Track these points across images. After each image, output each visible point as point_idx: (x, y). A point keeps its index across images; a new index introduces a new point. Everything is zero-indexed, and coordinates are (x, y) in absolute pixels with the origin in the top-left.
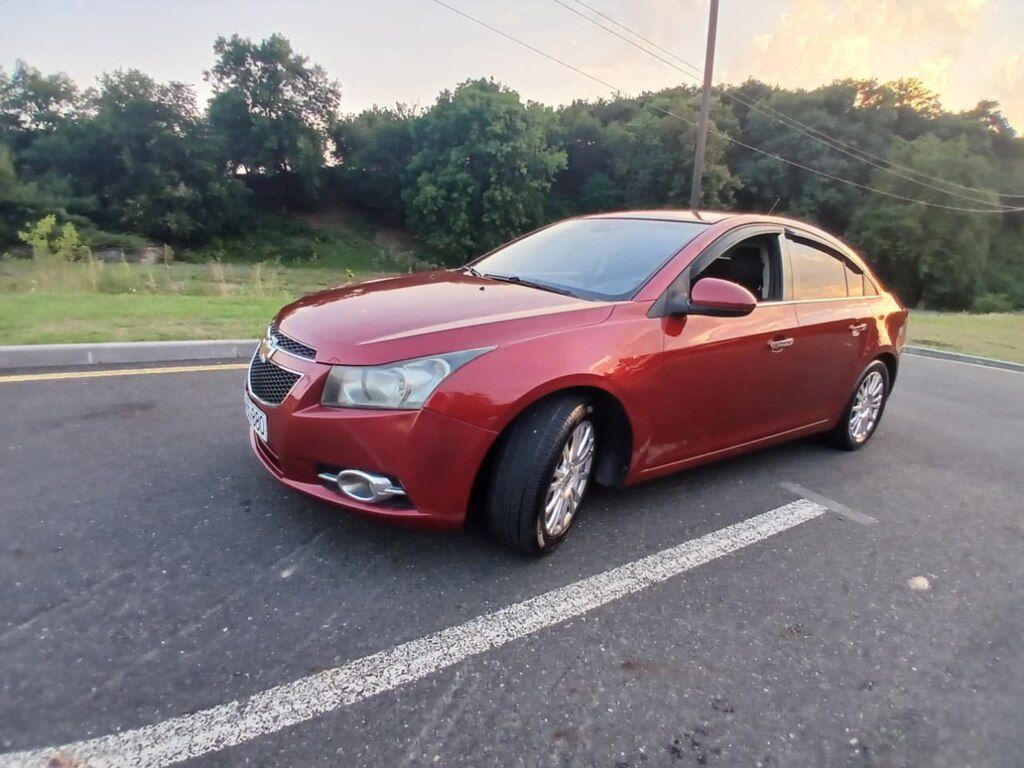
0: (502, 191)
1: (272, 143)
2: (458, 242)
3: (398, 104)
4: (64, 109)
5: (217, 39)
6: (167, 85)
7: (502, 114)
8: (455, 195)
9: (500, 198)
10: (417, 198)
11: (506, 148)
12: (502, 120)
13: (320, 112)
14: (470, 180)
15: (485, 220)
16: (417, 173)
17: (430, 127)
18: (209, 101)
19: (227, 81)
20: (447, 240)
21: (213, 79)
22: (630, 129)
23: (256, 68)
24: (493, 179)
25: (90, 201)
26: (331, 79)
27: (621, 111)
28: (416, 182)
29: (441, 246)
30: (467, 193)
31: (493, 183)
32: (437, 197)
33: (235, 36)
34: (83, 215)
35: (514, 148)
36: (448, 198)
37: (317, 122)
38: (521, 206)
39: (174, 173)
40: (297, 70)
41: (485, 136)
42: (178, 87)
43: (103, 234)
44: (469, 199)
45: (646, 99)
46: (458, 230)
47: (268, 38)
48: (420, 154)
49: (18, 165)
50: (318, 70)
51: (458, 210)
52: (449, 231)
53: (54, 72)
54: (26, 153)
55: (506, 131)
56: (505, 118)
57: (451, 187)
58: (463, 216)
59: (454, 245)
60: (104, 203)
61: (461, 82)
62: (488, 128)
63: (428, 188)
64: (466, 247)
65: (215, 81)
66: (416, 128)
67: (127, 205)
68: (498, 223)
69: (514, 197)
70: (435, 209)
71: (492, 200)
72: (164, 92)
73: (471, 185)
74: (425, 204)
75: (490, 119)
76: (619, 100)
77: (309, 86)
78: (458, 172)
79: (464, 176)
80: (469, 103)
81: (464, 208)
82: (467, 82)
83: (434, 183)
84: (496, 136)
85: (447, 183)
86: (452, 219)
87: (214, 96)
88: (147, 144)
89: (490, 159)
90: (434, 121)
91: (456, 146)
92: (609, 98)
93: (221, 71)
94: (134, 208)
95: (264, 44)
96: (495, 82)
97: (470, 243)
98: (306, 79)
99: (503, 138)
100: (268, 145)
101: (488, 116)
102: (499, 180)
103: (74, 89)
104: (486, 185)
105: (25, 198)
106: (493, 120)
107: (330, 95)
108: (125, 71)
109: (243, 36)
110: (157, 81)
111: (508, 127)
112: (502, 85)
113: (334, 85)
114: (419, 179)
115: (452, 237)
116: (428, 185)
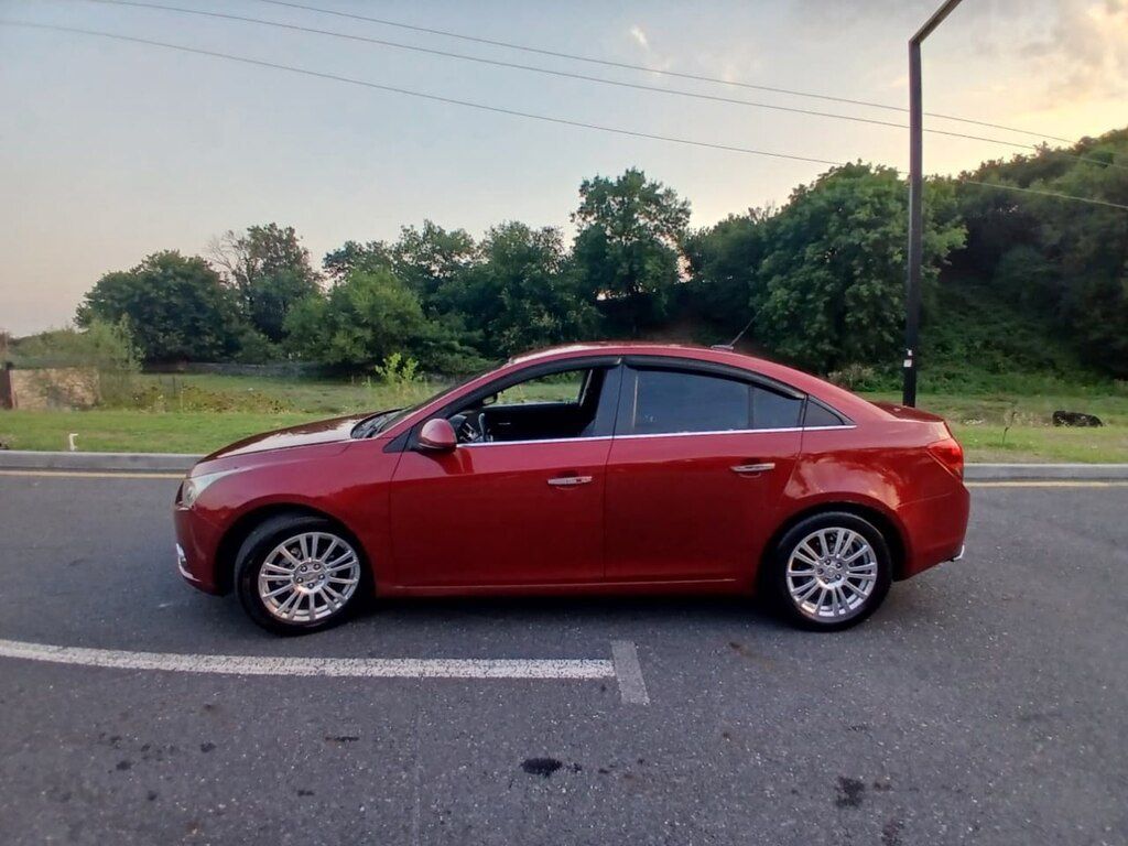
0: (869, 284)
1: (623, 270)
2: (813, 348)
3: (751, 210)
4: (464, 259)
5: (582, 183)
6: (540, 231)
7: (867, 199)
8: (810, 296)
9: (866, 293)
10: (766, 305)
11: (874, 235)
12: (869, 205)
13: (669, 231)
14: (829, 277)
15: (848, 320)
16: (768, 277)
17: (783, 227)
18: (574, 239)
19: (589, 219)
20: (799, 346)
21: (578, 219)
22: (1059, 187)
23: (614, 203)
24: (857, 273)
25: (477, 334)
26: (681, 198)
27: (1049, 165)
28: (766, 287)
29: (793, 354)
30: (825, 292)
31: (857, 277)
32: (788, 301)
33: (597, 178)
34: (470, 345)
35: (885, 234)
36: (802, 301)
37: (667, 241)
38: (896, 300)
39: (541, 306)
40: (651, 197)
41: (847, 225)
42: (549, 231)
43: (483, 361)
44: (827, 298)
45: (1086, 146)
46: (813, 334)
47: (623, 174)
48: (771, 257)
49: (425, 308)
50: (669, 193)
51: (815, 311)
52: (803, 337)
53: (455, 229)
54: (433, 298)
55: (874, 217)
56: (873, 204)
57: (806, 287)
58: (820, 317)
59: (809, 351)
60: (489, 334)
61: (822, 172)
62: (850, 217)
63: (779, 292)
64: (823, 353)
65: (580, 221)
66: (767, 231)
67: (504, 336)
68: (864, 322)
69: (887, 290)
70: (787, 313)
71: (856, 297)
72: (537, 237)
73: (828, 282)
74: (775, 309)
75: (853, 208)
76: (1045, 152)
77: (663, 209)
78: (814, 271)
79: (821, 273)
80: (827, 194)
81: (822, 309)
82: (831, 171)
83: (786, 286)
84: (860, 224)
85: (801, 283)
86: (806, 323)
87: (578, 234)
88: (521, 284)
89: (855, 250)
90: (788, 221)
91: (813, 242)
92: (1029, 153)
93: (584, 211)
94: (509, 339)
95: (619, 181)
96: (864, 163)
97: (827, 347)
98: (657, 203)
99: (869, 225)
100: (620, 271)
101: (850, 204)
102: (865, 273)
103: (472, 242)
104: (850, 280)
105: (429, 334)
106: (857, 207)
107: (680, 215)
108: (507, 224)
109: (602, 177)
110: (533, 229)
111: (878, 212)
112: (874, 166)
113: (684, 204)
114: (769, 284)
115: (806, 343)
116: (779, 288)
